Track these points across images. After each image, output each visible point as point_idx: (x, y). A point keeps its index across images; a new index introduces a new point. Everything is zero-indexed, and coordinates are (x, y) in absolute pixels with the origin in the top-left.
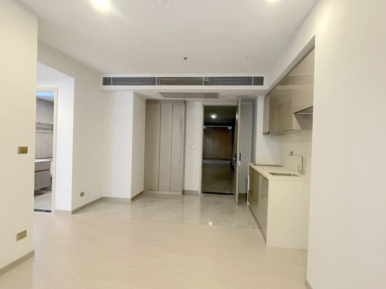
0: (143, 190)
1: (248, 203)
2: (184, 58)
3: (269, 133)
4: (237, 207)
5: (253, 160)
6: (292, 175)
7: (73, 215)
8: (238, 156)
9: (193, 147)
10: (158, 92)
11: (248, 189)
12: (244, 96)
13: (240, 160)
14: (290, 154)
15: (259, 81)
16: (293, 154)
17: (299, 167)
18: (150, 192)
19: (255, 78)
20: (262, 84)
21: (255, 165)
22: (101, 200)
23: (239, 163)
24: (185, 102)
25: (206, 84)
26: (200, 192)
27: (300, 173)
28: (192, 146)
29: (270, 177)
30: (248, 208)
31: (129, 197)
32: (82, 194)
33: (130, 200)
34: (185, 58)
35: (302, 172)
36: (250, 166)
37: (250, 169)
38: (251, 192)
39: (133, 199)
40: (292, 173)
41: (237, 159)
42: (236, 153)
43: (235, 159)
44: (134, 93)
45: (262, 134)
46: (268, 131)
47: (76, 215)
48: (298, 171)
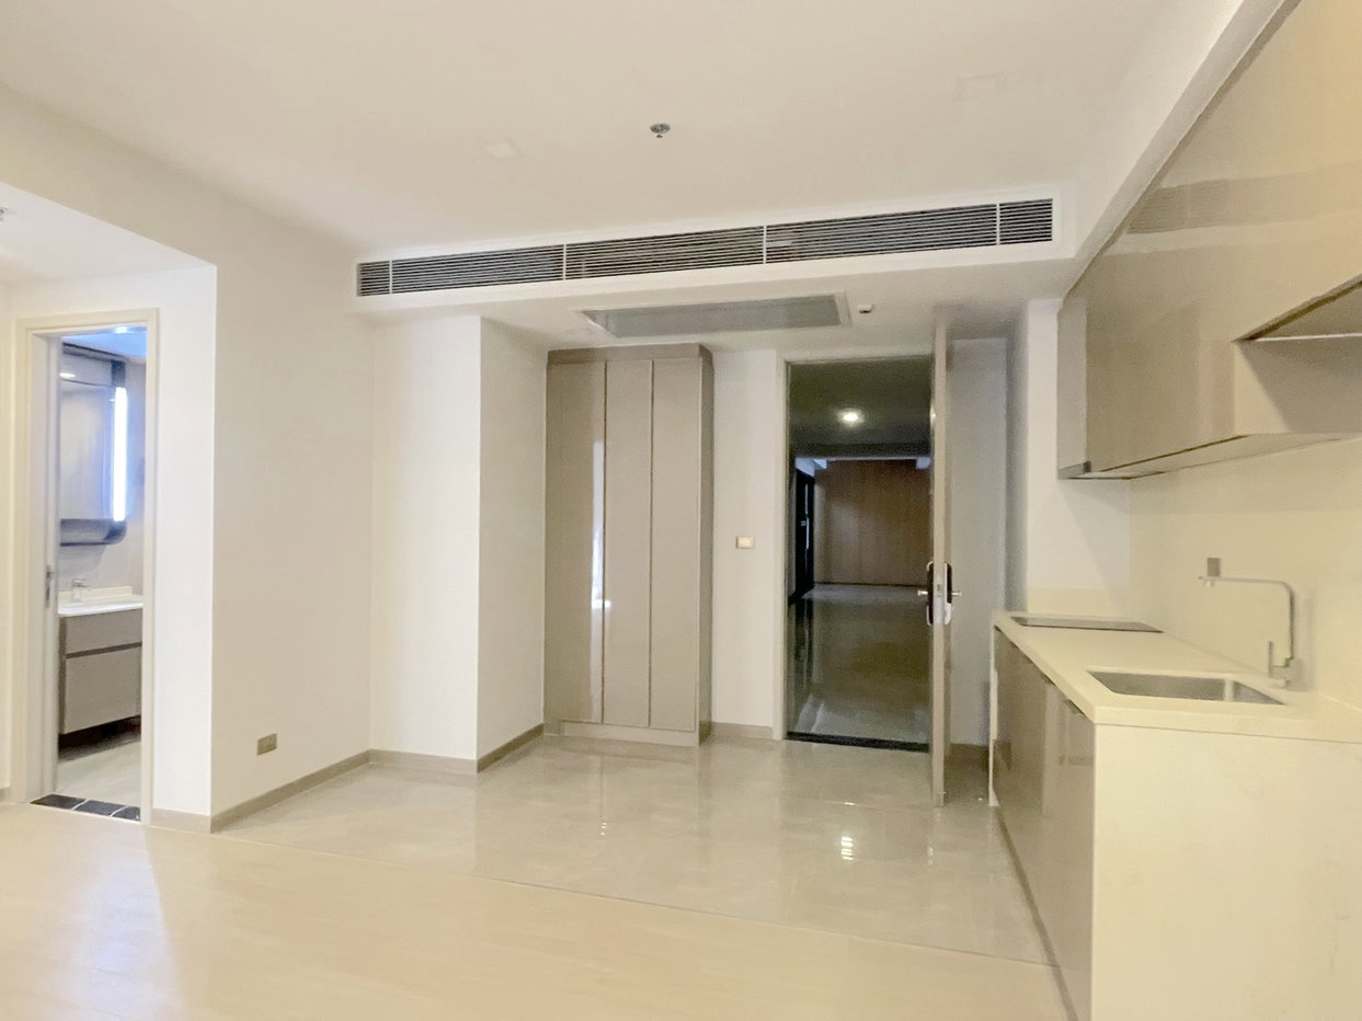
0: (541, 721)
1: (993, 801)
2: (655, 129)
3: (1087, 467)
4: (938, 814)
5: (1013, 599)
6: (1228, 690)
7: (215, 836)
8: (939, 579)
9: (745, 542)
10: (576, 312)
11: (994, 734)
12: (960, 307)
13: (949, 600)
14: (1204, 571)
15: (1030, 222)
16: (1224, 571)
17: (1271, 644)
18: (569, 730)
19: (1008, 208)
20: (1045, 235)
21: (1022, 622)
22: (366, 761)
23: (944, 614)
24: (706, 354)
25: (778, 256)
26: (778, 733)
27: (1281, 682)
28: (743, 536)
29: (1103, 707)
30: (991, 824)
31: (472, 755)
32: (267, 745)
33: (475, 769)
34: (659, 129)
35: (1293, 671)
36: (997, 628)
37: (996, 642)
38: (1005, 746)
39: (487, 763)
40: (1229, 677)
41: (936, 593)
42: (932, 566)
43: (925, 593)
44: (484, 321)
45: (1054, 473)
46: (1082, 460)
47: (226, 837)
48: (1266, 670)
